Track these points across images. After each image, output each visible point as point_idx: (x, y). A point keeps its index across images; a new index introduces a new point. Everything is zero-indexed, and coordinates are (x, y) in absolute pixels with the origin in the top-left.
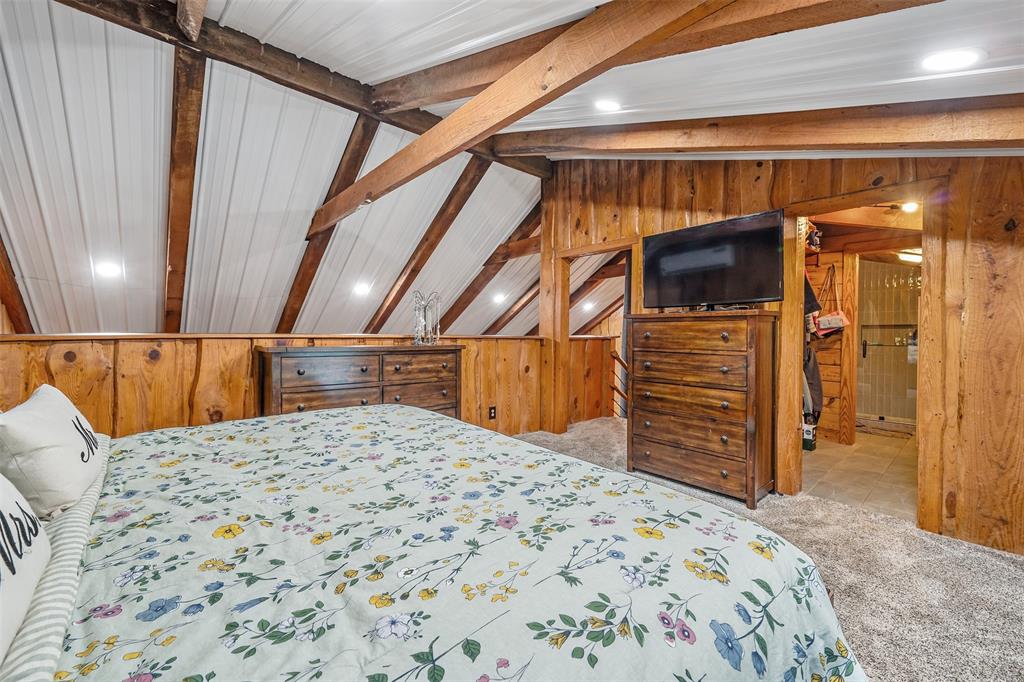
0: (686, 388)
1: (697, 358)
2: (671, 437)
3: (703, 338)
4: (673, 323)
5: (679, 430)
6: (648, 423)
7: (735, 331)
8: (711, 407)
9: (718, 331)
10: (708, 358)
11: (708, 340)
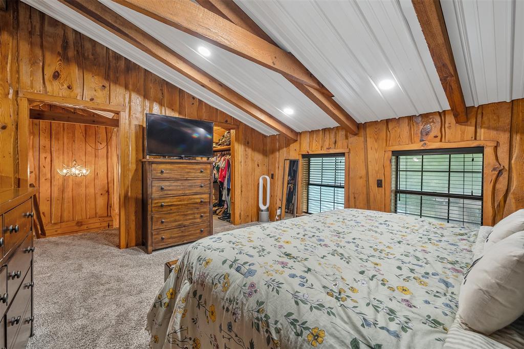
0: (185, 197)
1: (190, 181)
2: (177, 223)
3: (193, 172)
4: (178, 165)
5: (181, 218)
6: (163, 220)
7: (205, 169)
8: (197, 203)
9: (199, 169)
10: (195, 181)
11: (195, 173)
